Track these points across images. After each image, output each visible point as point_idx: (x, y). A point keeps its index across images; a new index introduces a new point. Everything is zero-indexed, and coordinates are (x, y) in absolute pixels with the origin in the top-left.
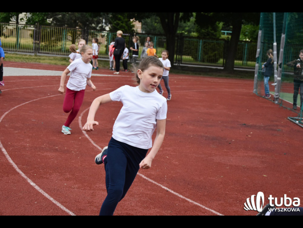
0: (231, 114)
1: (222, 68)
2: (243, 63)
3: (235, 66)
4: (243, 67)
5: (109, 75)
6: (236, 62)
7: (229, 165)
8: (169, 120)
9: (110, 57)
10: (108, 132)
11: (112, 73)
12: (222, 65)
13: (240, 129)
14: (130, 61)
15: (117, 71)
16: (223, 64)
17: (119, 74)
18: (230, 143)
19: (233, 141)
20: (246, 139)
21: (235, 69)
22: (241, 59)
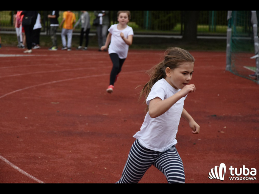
0: (196, 102)
1: (180, 37)
2: (210, 29)
3: (198, 33)
4: (210, 33)
5: (18, 55)
6: (199, 27)
7: (195, 175)
8: (105, 116)
9: (17, 29)
10: (18, 137)
11: (22, 52)
12: (179, 33)
13: (209, 123)
14: (47, 33)
15: (29, 48)
16: (182, 31)
17: (32, 53)
18: (194, 143)
19: (199, 140)
20: (218, 136)
21: (198, 37)
22: (206, 22)
